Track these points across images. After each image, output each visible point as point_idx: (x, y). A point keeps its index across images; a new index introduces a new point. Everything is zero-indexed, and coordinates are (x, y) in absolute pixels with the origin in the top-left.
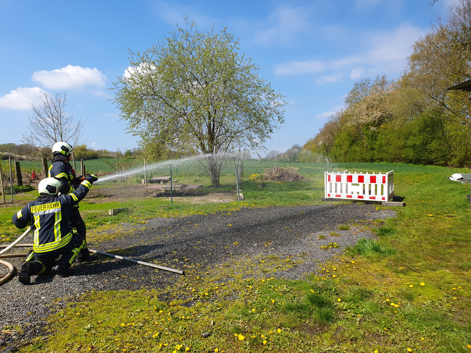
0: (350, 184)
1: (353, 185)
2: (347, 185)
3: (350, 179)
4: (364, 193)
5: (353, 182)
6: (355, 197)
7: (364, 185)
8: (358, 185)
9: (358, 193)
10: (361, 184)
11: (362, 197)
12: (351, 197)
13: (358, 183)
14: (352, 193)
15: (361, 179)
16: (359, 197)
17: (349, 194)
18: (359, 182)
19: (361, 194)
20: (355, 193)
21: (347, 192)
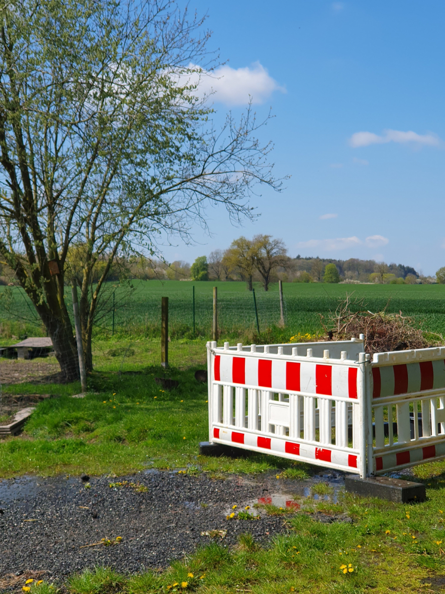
0: (266, 392)
4: (301, 433)
6: (278, 447)
7: (301, 401)
9: (286, 431)
11: (297, 450)
12: (269, 444)
14: (273, 428)
17: (265, 433)
18: (288, 388)
19: (293, 437)
20: (279, 432)
21: (258, 425)
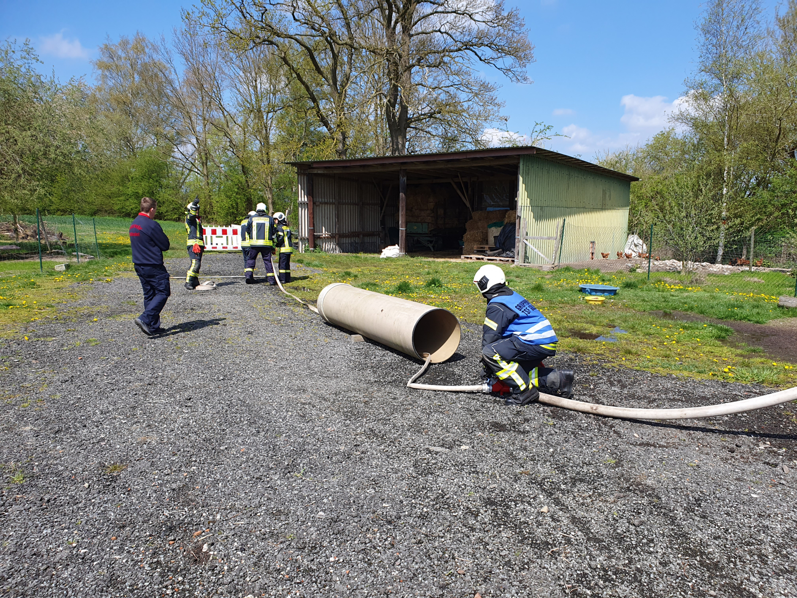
0: (214, 236)
1: (217, 237)
2: (211, 237)
3: (214, 232)
4: (227, 244)
5: (217, 235)
6: (220, 248)
7: (227, 237)
8: (222, 237)
9: (222, 244)
10: (225, 236)
11: (227, 248)
12: (216, 248)
13: (221, 235)
15: (225, 232)
16: (223, 248)
17: (214, 245)
19: (225, 245)
20: (219, 245)
21: (212, 244)
